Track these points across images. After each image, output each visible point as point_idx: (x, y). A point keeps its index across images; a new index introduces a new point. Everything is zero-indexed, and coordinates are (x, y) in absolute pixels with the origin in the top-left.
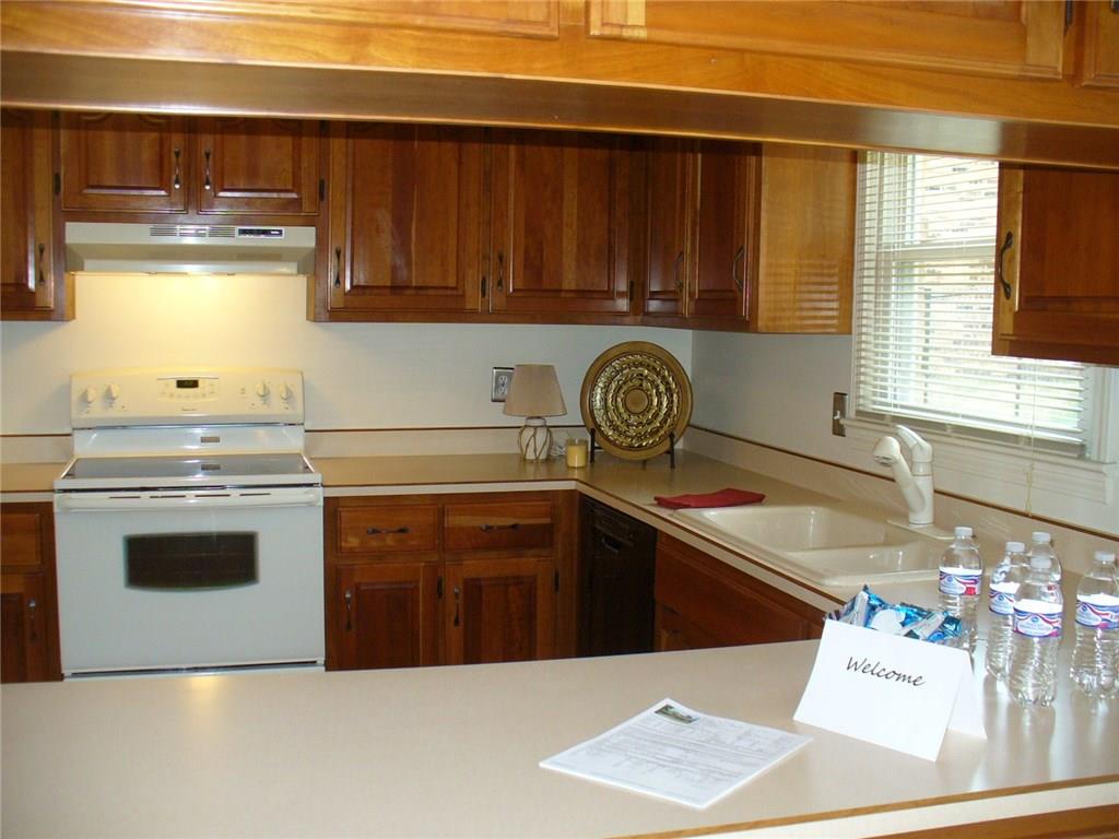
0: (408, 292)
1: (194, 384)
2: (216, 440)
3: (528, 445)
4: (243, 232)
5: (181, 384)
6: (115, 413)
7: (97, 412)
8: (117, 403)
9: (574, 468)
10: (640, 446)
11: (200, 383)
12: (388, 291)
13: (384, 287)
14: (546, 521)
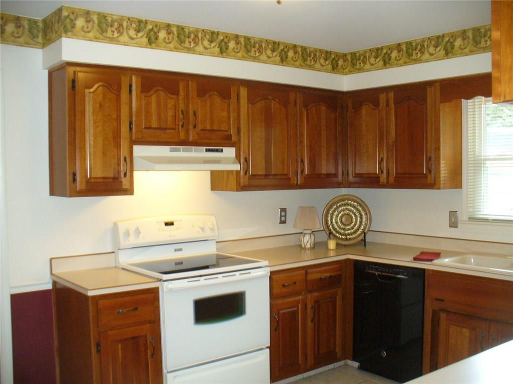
0: (271, 177)
1: (172, 224)
2: (181, 250)
3: (308, 242)
4: (207, 150)
5: (167, 224)
6: (141, 241)
7: (133, 241)
8: (141, 236)
9: (331, 250)
10: (346, 239)
11: (174, 223)
12: (263, 177)
13: (261, 175)
14: (339, 273)
